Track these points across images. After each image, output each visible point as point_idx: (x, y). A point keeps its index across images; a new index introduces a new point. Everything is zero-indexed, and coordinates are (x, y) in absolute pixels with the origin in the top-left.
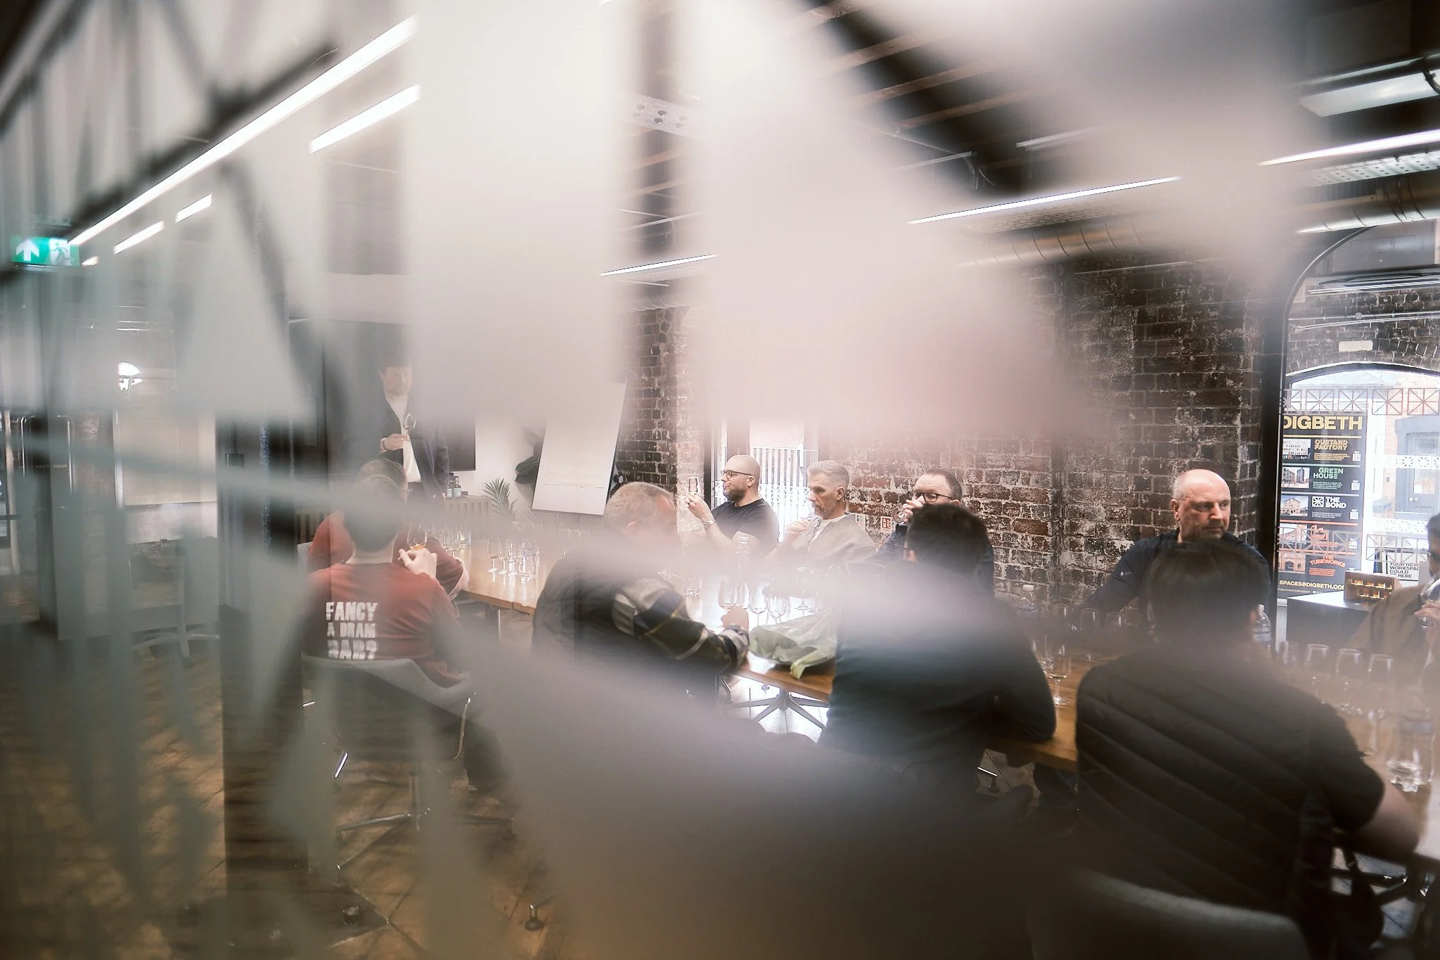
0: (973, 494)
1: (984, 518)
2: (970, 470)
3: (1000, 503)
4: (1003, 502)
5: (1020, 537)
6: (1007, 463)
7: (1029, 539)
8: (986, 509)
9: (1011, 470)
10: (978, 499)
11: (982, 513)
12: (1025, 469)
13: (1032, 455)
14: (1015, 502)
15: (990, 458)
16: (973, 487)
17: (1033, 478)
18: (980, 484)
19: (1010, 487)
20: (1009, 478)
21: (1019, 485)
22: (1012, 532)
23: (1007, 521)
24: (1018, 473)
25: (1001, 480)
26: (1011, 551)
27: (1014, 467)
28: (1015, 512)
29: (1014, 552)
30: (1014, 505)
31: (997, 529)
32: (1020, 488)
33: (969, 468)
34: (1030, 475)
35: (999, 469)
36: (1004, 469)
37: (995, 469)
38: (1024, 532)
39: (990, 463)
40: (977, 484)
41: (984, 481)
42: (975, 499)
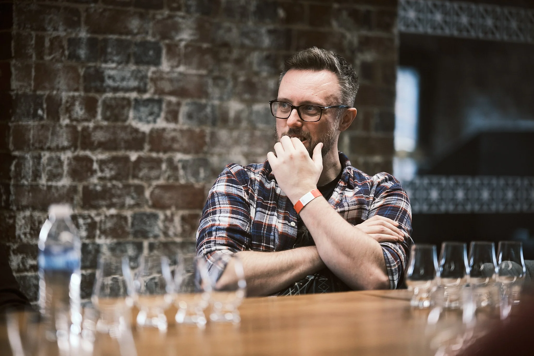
0: (79, 144)
1: (99, 188)
2: (73, 98)
3: (127, 159)
4: (134, 156)
5: (162, 216)
6: (142, 84)
7: (177, 220)
8: (102, 171)
9: (146, 96)
10: (88, 153)
11: (94, 180)
12: (172, 93)
13: (182, 69)
14: (154, 155)
15: (112, 73)
16: (79, 128)
17: (184, 110)
18: (91, 125)
19: (145, 128)
20: (144, 110)
21: (161, 123)
22: (148, 210)
23: (140, 190)
24: (159, 102)
25: (131, 114)
26: (146, 244)
27: (152, 90)
28: (154, 173)
29: (152, 247)
30: (152, 160)
31: (122, 206)
32: (164, 130)
33: (71, 94)
34: (179, 104)
35: (127, 95)
36: (134, 95)
37: (120, 94)
38: (169, 207)
39: (110, 82)
40: (86, 124)
41: (99, 117)
42: (82, 153)
